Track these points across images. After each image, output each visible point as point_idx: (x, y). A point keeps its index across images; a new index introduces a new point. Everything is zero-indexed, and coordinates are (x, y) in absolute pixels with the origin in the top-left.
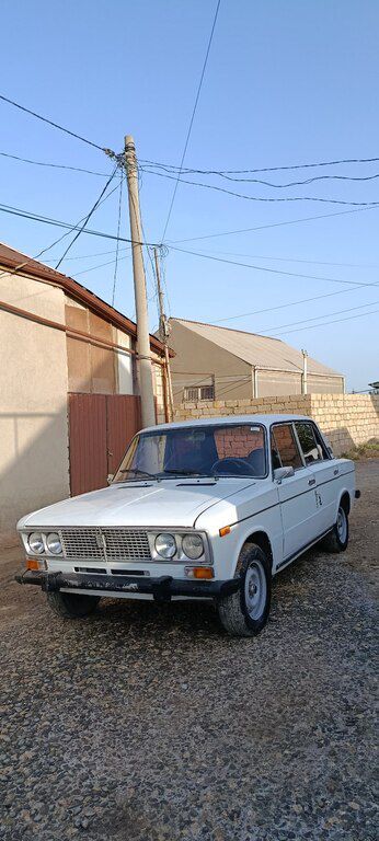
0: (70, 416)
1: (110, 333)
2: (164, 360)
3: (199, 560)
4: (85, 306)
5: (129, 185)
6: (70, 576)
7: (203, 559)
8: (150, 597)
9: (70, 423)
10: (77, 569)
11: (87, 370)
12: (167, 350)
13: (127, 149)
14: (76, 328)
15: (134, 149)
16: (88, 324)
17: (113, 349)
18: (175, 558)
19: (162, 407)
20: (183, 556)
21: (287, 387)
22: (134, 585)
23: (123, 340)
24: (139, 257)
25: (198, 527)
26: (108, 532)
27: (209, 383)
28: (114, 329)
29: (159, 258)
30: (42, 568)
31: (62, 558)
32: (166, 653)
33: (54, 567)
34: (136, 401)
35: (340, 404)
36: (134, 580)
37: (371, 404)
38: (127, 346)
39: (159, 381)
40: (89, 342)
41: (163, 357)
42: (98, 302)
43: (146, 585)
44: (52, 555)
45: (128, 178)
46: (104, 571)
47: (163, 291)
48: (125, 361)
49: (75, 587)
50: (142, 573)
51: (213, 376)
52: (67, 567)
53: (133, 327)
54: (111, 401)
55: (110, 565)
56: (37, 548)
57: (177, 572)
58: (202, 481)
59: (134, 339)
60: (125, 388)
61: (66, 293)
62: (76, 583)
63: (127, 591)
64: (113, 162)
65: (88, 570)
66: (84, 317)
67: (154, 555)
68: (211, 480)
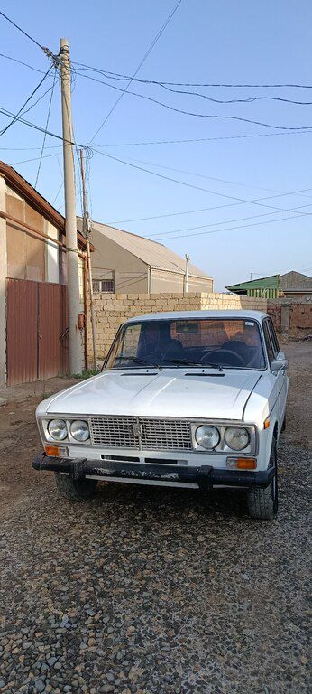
0: (8, 300)
1: (42, 223)
2: (85, 254)
3: (245, 451)
4: (22, 196)
5: (63, 87)
6: (96, 463)
7: (247, 450)
8: (195, 486)
9: (8, 306)
10: (103, 456)
11: (23, 258)
12: (88, 245)
13: (62, 51)
14: (14, 217)
15: (68, 53)
16: (25, 213)
17: (43, 239)
18: (218, 449)
19: (82, 297)
20: (226, 448)
21: (173, 285)
22: (174, 475)
23: (52, 232)
24: (69, 156)
25: (247, 420)
26: (144, 422)
27: (110, 277)
28: (45, 220)
29: (84, 160)
30: (62, 455)
31: (88, 446)
32: (200, 539)
33: (76, 454)
34: (63, 290)
35: (220, 302)
36: (174, 470)
37: (239, 303)
38: (55, 237)
39: (80, 271)
40: (24, 231)
41: (83, 251)
42: (35, 194)
43: (186, 474)
44: (75, 441)
45: (62, 80)
46: (137, 459)
47: (87, 189)
48: (53, 252)
49: (105, 475)
50: (175, 462)
51: (113, 272)
52: (94, 454)
53: (62, 221)
54: (41, 287)
55: (143, 454)
56: (57, 434)
57: (217, 462)
58: (207, 371)
59: (62, 232)
60: (53, 278)
61: (8, 183)
62: (107, 471)
63: (166, 480)
64: (49, 61)
65: (113, 457)
66: (21, 207)
67: (196, 446)
68: (216, 371)
